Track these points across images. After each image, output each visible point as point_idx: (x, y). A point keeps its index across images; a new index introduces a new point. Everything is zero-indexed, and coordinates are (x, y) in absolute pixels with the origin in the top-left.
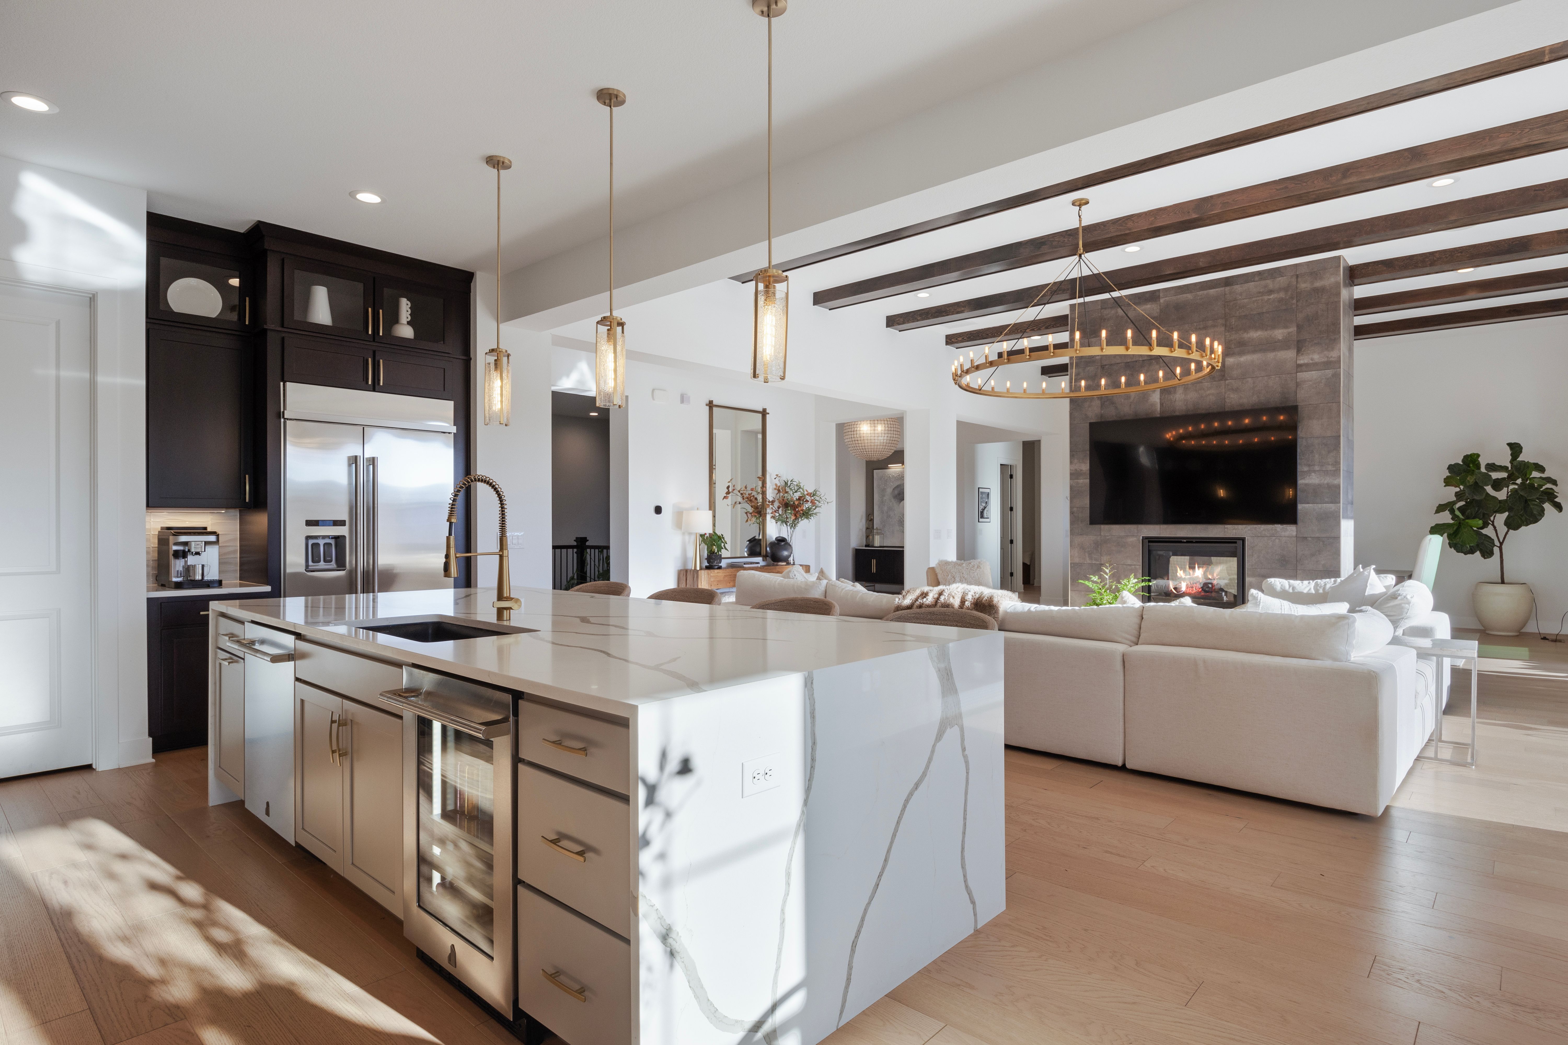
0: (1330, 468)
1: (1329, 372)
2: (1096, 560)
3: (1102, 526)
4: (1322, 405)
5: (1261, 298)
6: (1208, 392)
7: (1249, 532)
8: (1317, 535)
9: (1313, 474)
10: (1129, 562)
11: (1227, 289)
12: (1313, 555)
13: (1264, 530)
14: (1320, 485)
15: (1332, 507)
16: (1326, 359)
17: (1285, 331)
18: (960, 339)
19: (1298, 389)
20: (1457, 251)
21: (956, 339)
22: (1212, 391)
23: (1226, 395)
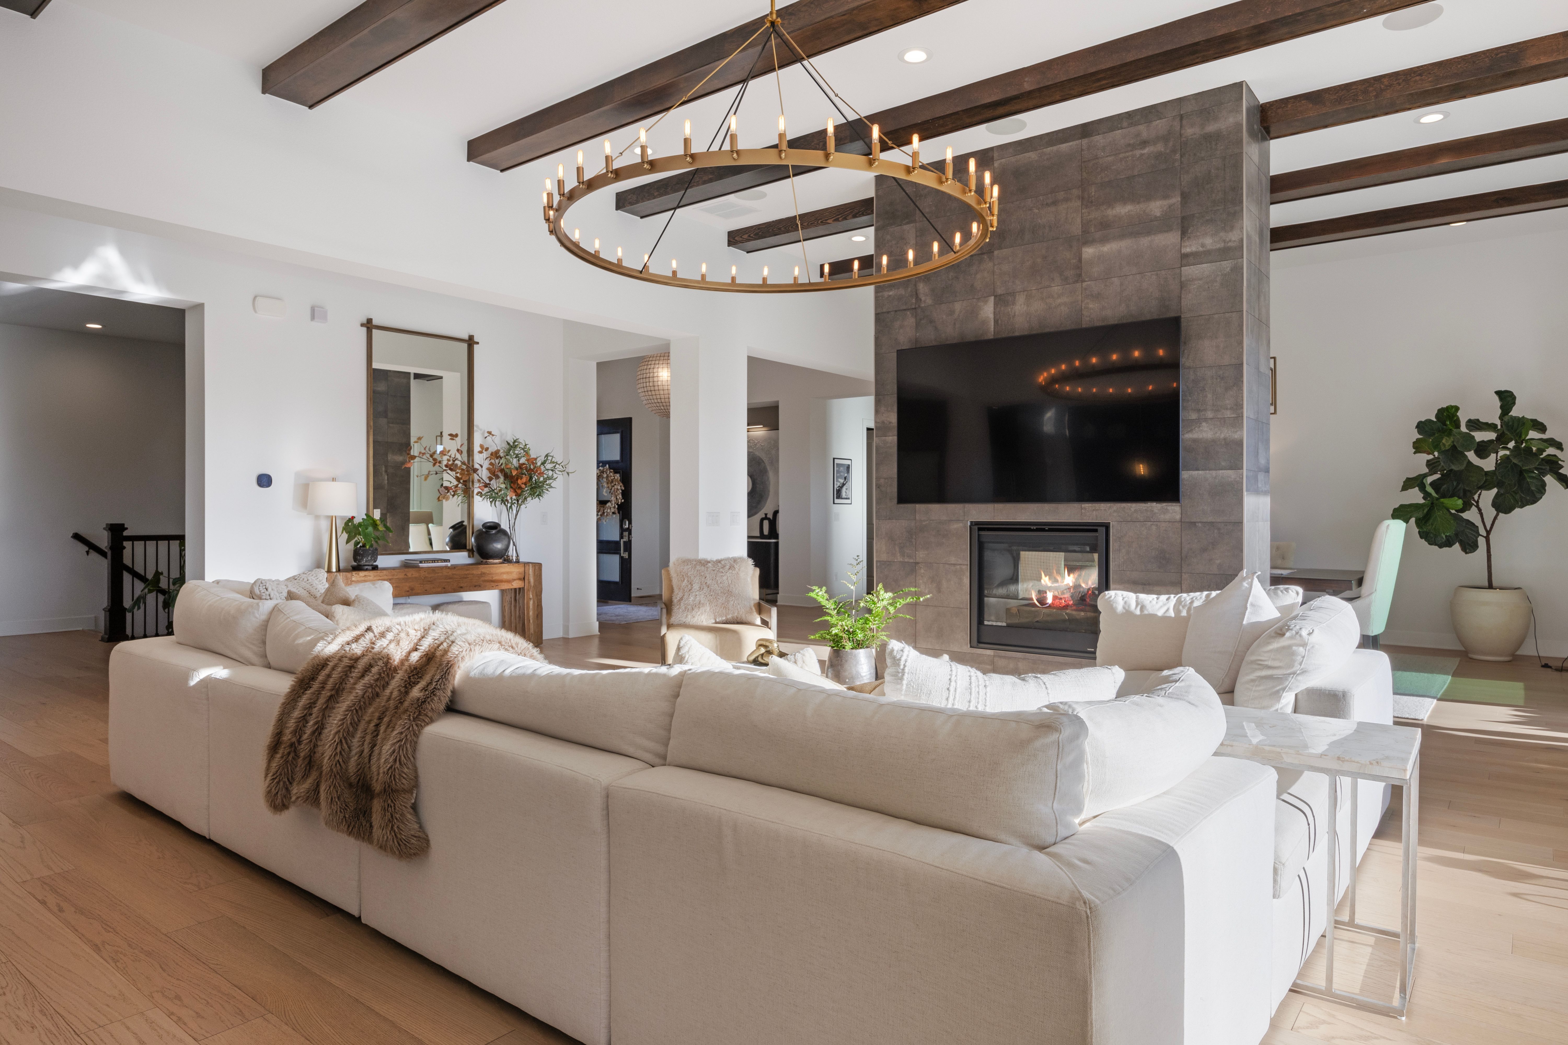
0: (1228, 414)
1: (1227, 265)
2: (909, 556)
3: (918, 506)
4: (1216, 316)
5: (1131, 153)
6: (1059, 301)
7: (1115, 514)
8: (1210, 519)
9: (1204, 424)
10: (953, 560)
11: (1085, 141)
12: (1204, 550)
13: (1136, 511)
14: (1214, 441)
15: (1231, 474)
16: (1222, 245)
17: (1165, 203)
18: (746, 236)
19: (1183, 292)
20: (1414, 72)
21: (741, 237)
22: (1064, 299)
23: (1083, 305)
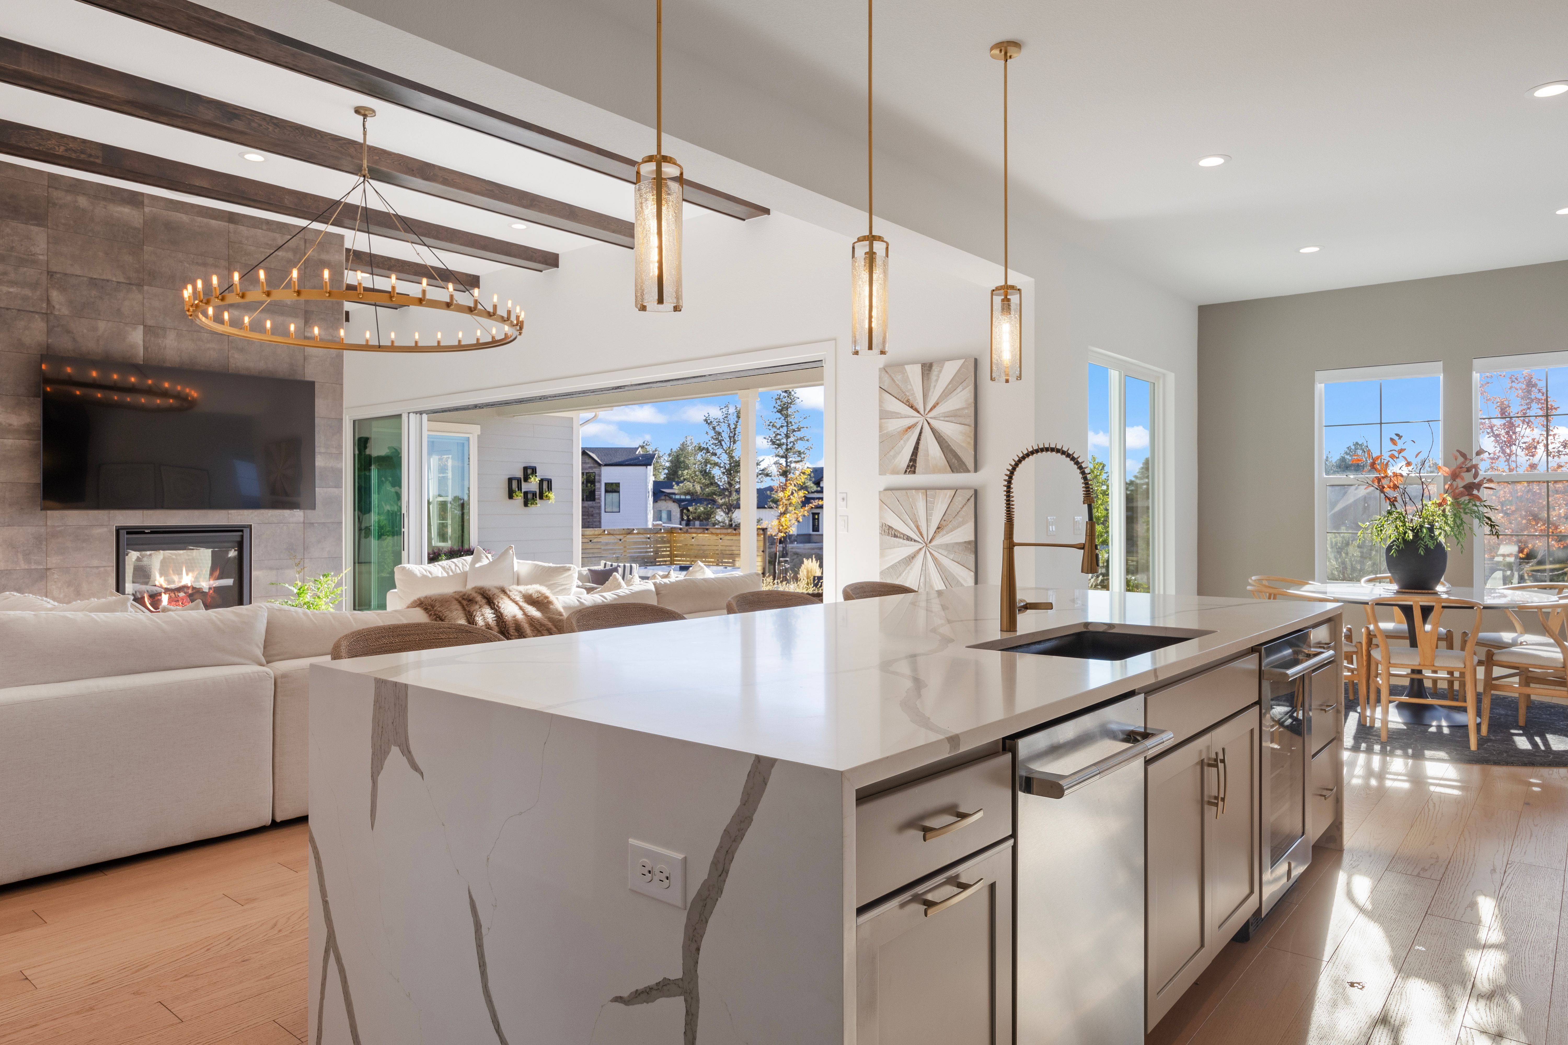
0: (334, 451)
2: (38, 563)
3: (50, 512)
4: (327, 384)
5: (268, 250)
7: (256, 518)
8: (323, 521)
9: (319, 456)
10: (96, 563)
11: (232, 226)
12: (319, 542)
13: (272, 516)
15: (334, 491)
19: (306, 364)
22: (213, 345)
23: (230, 354)
